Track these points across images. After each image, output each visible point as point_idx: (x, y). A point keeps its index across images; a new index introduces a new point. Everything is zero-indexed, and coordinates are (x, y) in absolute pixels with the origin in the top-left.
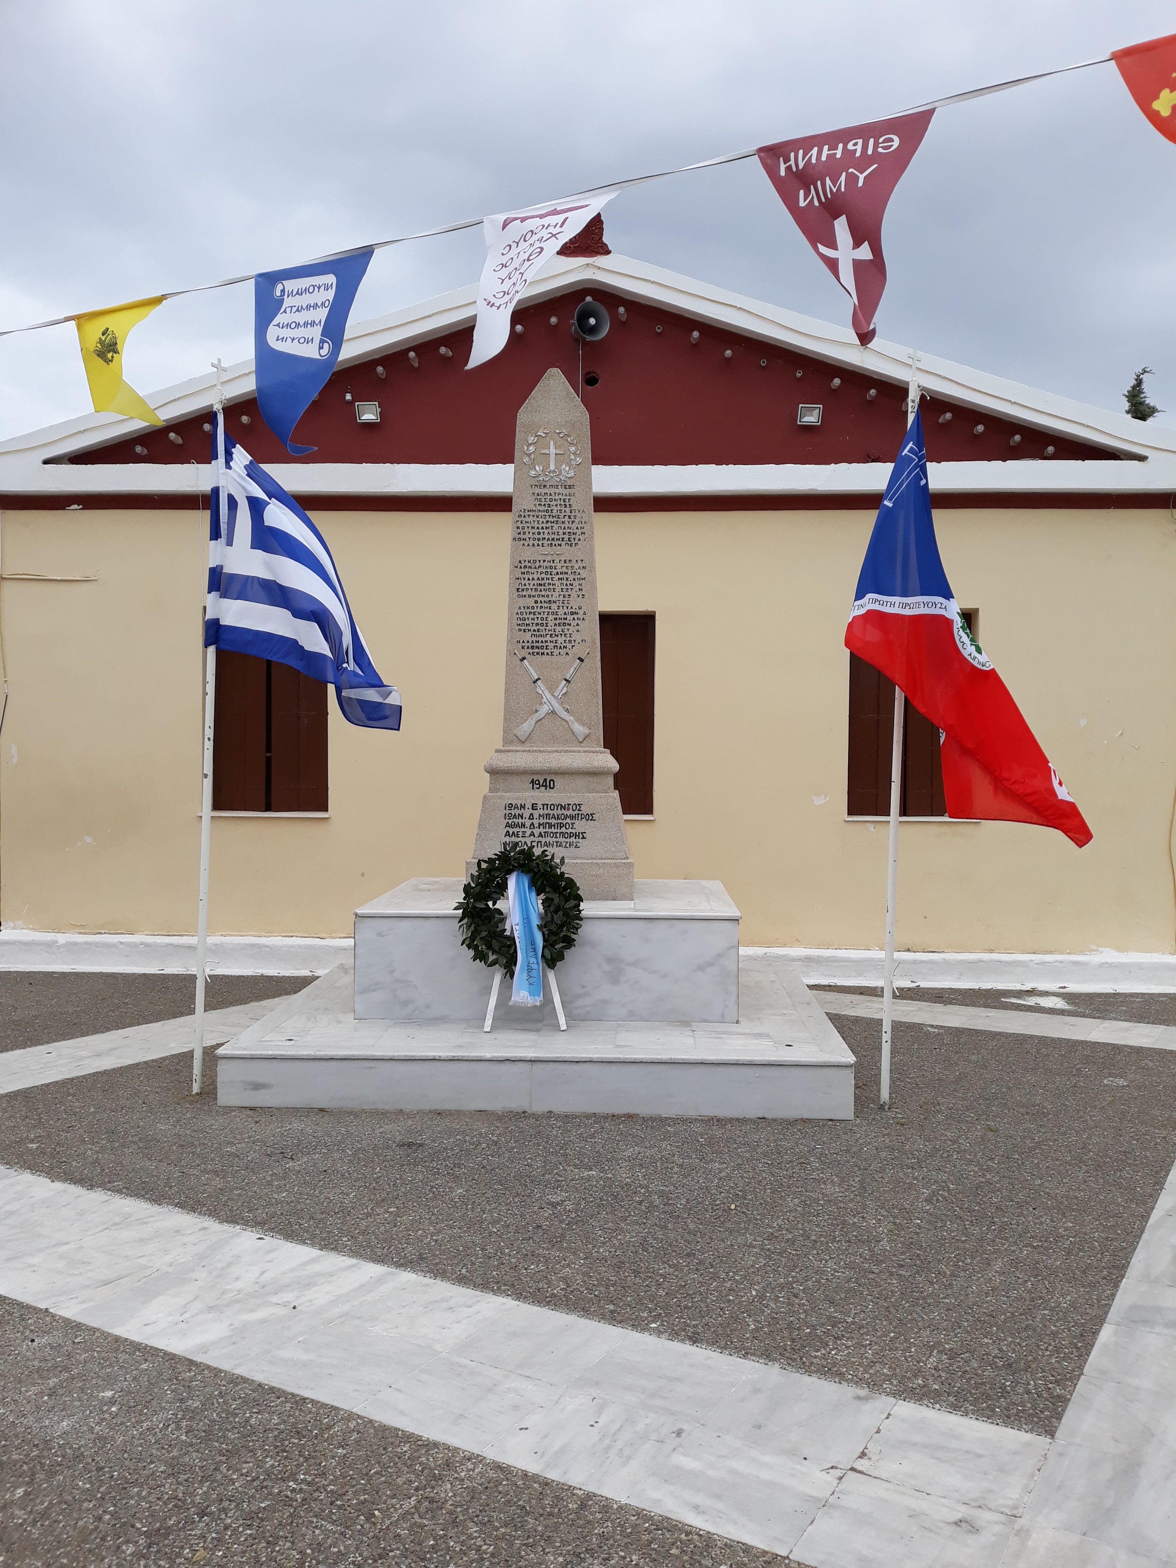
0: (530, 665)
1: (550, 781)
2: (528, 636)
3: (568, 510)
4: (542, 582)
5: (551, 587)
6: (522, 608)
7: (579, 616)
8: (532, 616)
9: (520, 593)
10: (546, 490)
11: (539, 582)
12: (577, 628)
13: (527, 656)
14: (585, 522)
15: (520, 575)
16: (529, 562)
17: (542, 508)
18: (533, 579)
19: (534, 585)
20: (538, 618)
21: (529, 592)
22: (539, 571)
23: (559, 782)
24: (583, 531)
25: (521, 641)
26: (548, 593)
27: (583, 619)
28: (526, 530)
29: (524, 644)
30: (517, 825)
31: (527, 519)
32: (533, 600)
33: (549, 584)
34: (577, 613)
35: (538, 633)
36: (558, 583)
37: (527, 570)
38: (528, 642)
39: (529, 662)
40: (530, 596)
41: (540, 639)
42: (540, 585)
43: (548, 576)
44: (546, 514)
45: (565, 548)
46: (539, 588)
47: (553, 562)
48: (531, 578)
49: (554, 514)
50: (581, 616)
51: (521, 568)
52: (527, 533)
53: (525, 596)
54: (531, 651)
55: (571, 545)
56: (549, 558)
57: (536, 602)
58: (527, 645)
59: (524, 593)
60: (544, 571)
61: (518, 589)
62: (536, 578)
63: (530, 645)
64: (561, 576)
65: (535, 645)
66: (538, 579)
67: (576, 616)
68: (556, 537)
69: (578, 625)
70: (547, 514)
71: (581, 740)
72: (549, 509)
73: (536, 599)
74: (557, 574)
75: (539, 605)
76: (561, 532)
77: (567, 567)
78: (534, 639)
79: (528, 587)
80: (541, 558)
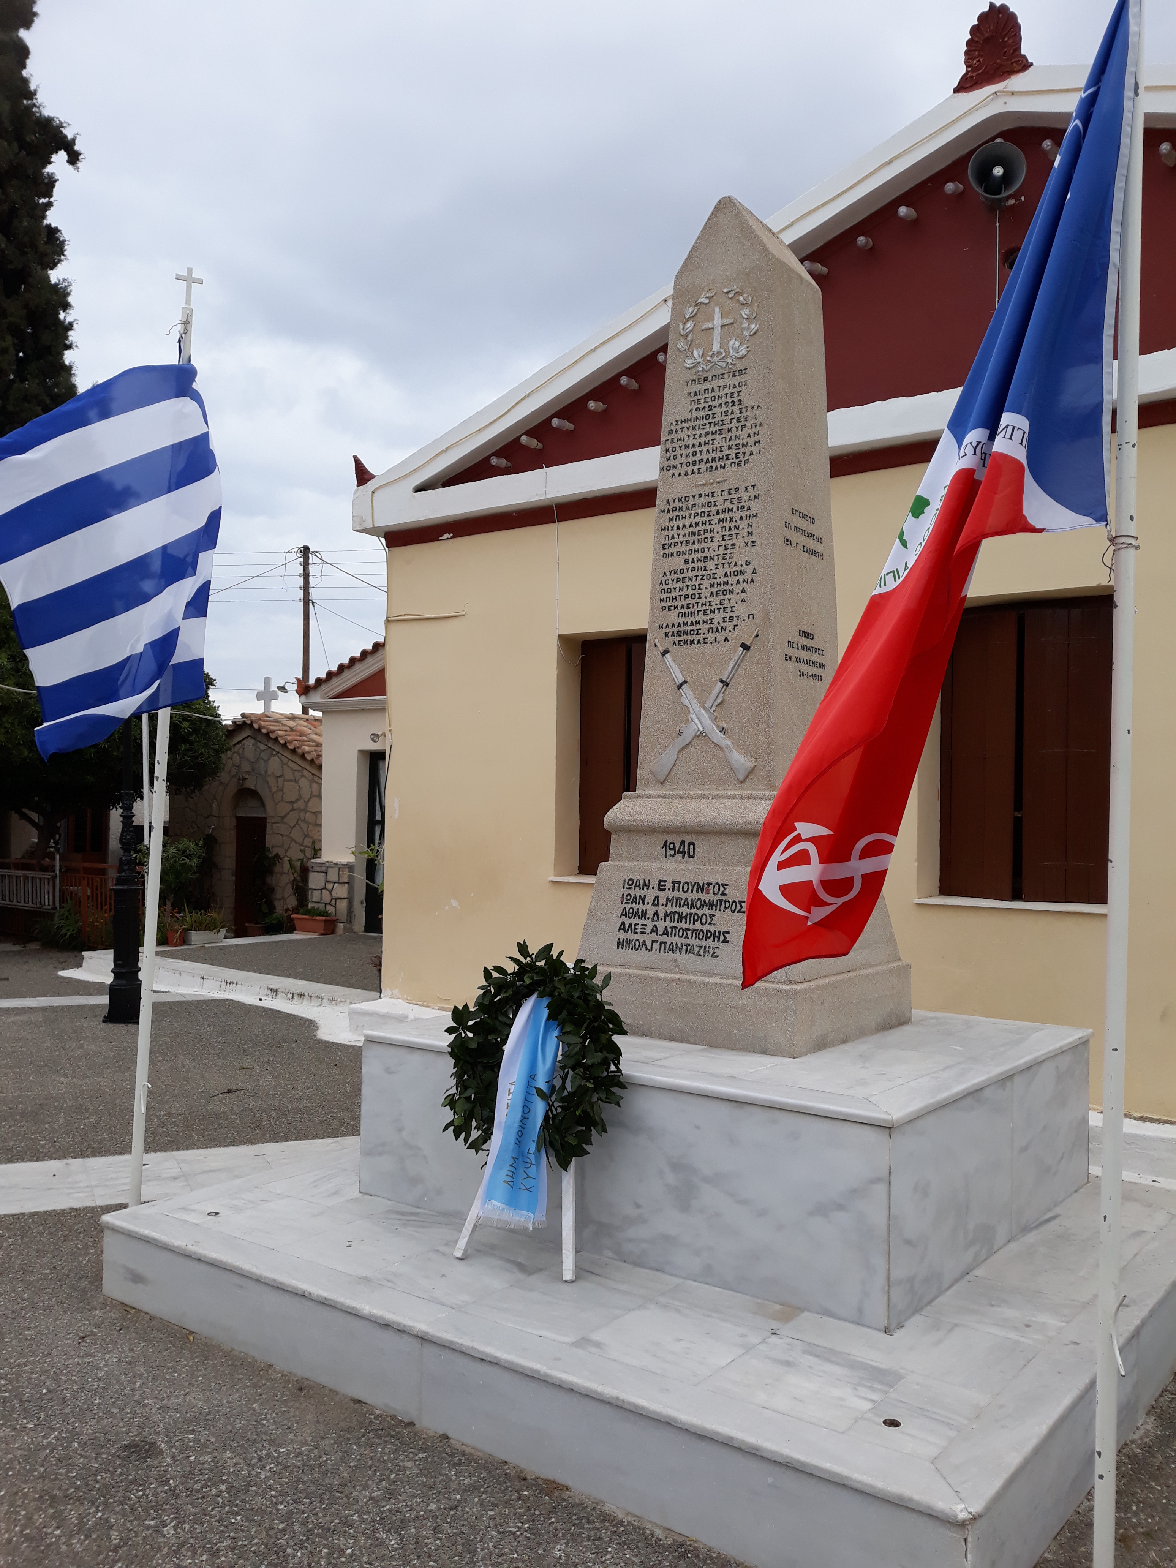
0: (674, 661)
1: (689, 844)
2: (673, 617)
3: (736, 409)
4: (696, 530)
5: (708, 535)
6: (668, 574)
7: (745, 577)
8: (680, 584)
9: (666, 551)
10: (707, 385)
11: (691, 530)
12: (743, 595)
13: (672, 649)
14: (761, 425)
15: (667, 524)
16: (680, 500)
17: (701, 413)
18: (684, 526)
19: (685, 535)
20: (687, 586)
21: (679, 548)
22: (693, 512)
23: (702, 846)
24: (757, 438)
25: (664, 626)
26: (704, 545)
27: (752, 581)
28: (678, 452)
29: (667, 630)
30: (635, 914)
31: (680, 435)
32: (682, 559)
33: (706, 531)
34: (742, 572)
35: (687, 611)
36: (717, 528)
37: (676, 513)
38: (673, 625)
39: (672, 656)
40: (679, 554)
41: (689, 619)
42: (694, 534)
43: (704, 519)
44: (705, 421)
45: (731, 470)
46: (691, 539)
47: (713, 496)
48: (681, 526)
49: (716, 420)
50: (748, 576)
51: (668, 511)
52: (679, 456)
53: (672, 555)
54: (676, 639)
55: (739, 465)
56: (707, 490)
57: (686, 562)
58: (670, 630)
59: (671, 550)
60: (699, 511)
61: (664, 545)
62: (687, 525)
63: (675, 629)
64: (722, 516)
65: (682, 629)
66: (691, 526)
67: (741, 578)
68: (718, 454)
69: (743, 591)
70: (707, 422)
71: (741, 778)
72: (710, 413)
73: (686, 557)
74: (718, 513)
75: (690, 566)
76: (725, 445)
77: (732, 502)
78: (682, 620)
79: (676, 540)
80: (696, 492)
